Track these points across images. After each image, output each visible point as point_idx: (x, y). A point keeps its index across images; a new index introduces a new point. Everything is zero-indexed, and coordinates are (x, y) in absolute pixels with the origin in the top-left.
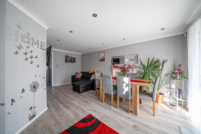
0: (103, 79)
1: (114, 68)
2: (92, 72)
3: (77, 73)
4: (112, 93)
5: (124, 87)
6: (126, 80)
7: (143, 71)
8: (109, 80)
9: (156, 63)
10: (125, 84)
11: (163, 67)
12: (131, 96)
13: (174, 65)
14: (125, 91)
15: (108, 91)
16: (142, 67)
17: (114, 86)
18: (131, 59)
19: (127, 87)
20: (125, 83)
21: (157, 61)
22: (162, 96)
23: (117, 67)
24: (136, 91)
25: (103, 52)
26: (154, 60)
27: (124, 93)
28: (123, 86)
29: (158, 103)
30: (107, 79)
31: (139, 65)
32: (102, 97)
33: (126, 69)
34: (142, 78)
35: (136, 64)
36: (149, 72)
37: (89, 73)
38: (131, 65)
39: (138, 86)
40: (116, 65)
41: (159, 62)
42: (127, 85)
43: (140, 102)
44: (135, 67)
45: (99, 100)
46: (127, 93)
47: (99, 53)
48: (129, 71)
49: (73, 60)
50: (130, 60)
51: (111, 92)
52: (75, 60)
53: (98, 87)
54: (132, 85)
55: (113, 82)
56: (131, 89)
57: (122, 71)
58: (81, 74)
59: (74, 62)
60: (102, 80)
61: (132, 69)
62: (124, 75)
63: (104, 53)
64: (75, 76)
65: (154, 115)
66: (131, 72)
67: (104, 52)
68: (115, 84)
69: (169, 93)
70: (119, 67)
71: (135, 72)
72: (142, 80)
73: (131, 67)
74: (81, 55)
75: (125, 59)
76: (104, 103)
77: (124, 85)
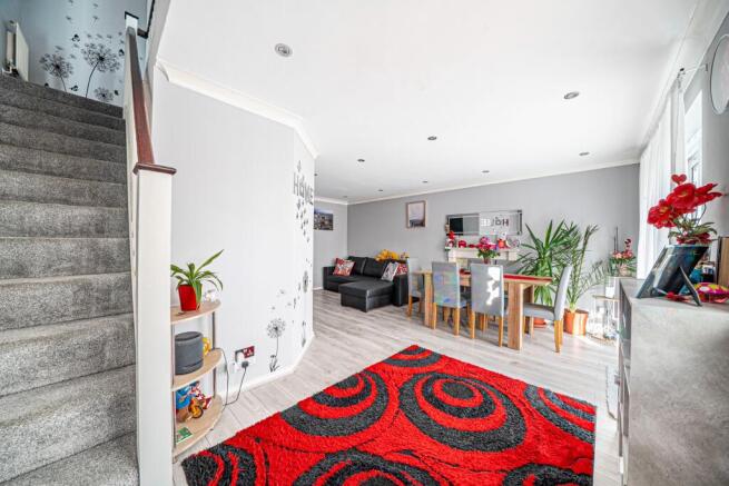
0: (436, 274)
1: (454, 245)
2: (383, 258)
3: (337, 261)
4: (459, 306)
5: (490, 290)
6: (495, 273)
7: (535, 254)
8: (450, 275)
9: (567, 234)
10: (493, 282)
11: (585, 244)
12: (505, 308)
13: (615, 239)
14: (491, 298)
15: (448, 300)
16: (534, 246)
17: (462, 288)
18: (501, 219)
19: (497, 289)
20: (491, 279)
21: (572, 230)
22: (583, 315)
23: (463, 244)
24: (517, 296)
25: (421, 200)
26: (563, 227)
27: (489, 302)
28: (486, 287)
29: (571, 333)
30: (445, 273)
31: (524, 238)
32: (431, 317)
33: (491, 249)
34: (532, 272)
35: (517, 237)
36: (551, 256)
37: (374, 260)
38: (504, 239)
39: (522, 287)
40: (458, 238)
41: (576, 234)
42: (497, 284)
43: (527, 332)
44: (514, 244)
45: (423, 324)
46: (496, 302)
47: (407, 205)
48: (499, 254)
49: (326, 223)
50: (497, 222)
51: (455, 302)
52: (331, 221)
53: (418, 294)
54: (506, 284)
55: (461, 279)
56: (506, 293)
57: (481, 253)
58: (350, 265)
59: (328, 229)
60: (432, 275)
61: (506, 250)
62: (486, 262)
63: (421, 205)
64: (333, 269)
65: (558, 351)
66: (502, 257)
67: (424, 202)
68: (467, 284)
69: (602, 310)
70: (468, 243)
71: (513, 256)
72: (534, 276)
73: (502, 244)
74: (349, 207)
75: (481, 220)
76: (436, 330)
77: (490, 284)
